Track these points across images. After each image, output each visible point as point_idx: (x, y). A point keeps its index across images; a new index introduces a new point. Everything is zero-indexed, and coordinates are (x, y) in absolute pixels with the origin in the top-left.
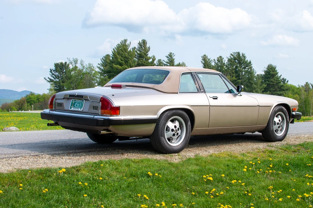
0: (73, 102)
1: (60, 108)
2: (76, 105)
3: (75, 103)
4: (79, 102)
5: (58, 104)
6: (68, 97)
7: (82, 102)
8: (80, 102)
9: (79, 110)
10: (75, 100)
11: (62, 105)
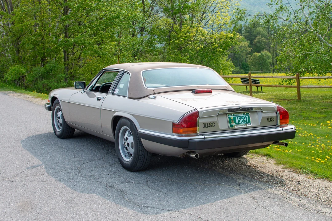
0: (232, 118)
1: (209, 129)
2: (239, 121)
3: (235, 119)
4: (240, 117)
5: (205, 124)
6: (227, 112)
7: (245, 116)
8: (243, 116)
9: (248, 126)
10: (234, 115)
11: (214, 125)
